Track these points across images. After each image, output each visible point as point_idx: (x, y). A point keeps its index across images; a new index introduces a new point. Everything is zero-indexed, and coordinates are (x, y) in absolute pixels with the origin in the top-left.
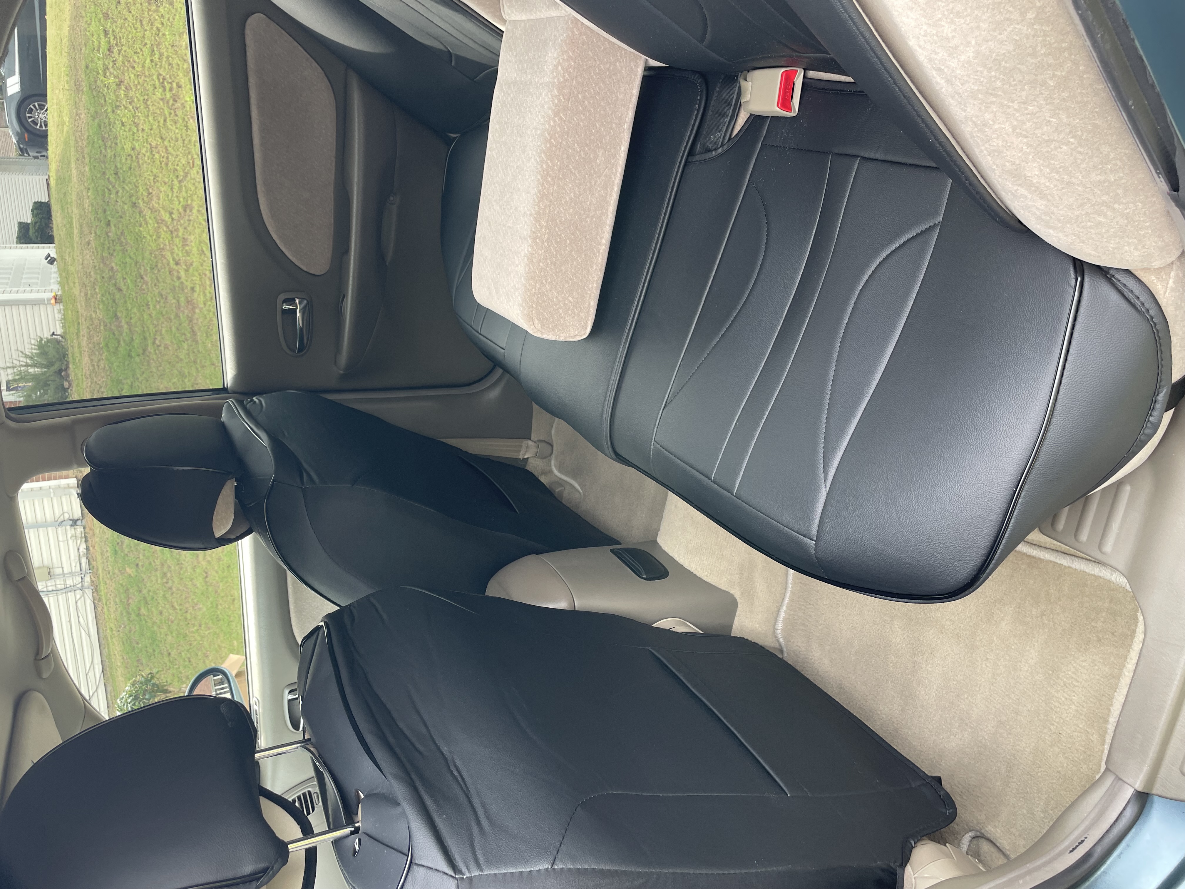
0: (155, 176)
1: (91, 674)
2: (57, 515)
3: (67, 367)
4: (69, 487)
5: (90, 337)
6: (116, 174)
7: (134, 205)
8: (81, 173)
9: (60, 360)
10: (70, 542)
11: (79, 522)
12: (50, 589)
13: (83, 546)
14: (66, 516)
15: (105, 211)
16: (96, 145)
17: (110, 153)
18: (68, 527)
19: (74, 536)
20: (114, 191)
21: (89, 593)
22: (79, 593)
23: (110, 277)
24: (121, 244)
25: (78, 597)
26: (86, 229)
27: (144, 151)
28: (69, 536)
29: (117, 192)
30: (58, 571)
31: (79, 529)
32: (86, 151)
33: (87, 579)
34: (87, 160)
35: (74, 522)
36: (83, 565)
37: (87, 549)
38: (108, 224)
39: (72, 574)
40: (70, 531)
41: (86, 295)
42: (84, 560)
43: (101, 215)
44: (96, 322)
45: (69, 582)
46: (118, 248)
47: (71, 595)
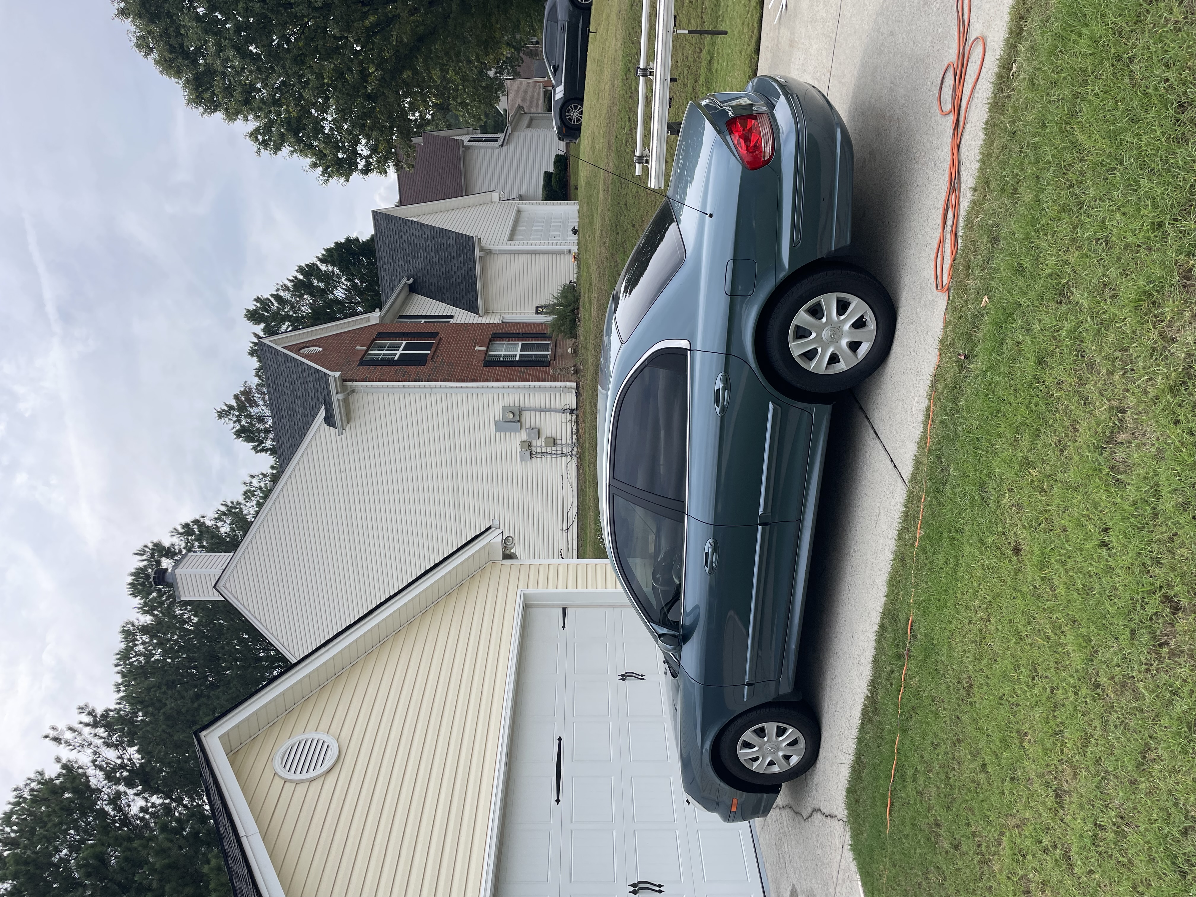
0: (648, 212)
1: (570, 513)
2: (563, 405)
3: (578, 307)
4: (571, 387)
5: (598, 300)
6: (626, 205)
7: (634, 226)
8: (606, 199)
9: (574, 302)
10: (568, 424)
11: (574, 412)
12: (553, 452)
13: (575, 428)
14: (568, 407)
15: (616, 226)
16: (616, 185)
17: (624, 193)
18: (568, 414)
19: (571, 420)
20: (623, 215)
21: (575, 459)
22: (569, 458)
23: (615, 266)
24: (624, 248)
25: (568, 461)
26: (604, 233)
27: (643, 195)
28: (568, 420)
29: (625, 216)
30: (559, 442)
31: (574, 416)
32: (610, 187)
33: (575, 450)
34: (610, 192)
35: (572, 411)
36: (574, 440)
37: (578, 430)
38: (618, 234)
39: (567, 445)
40: (569, 417)
41: (600, 273)
42: (574, 437)
43: (614, 228)
44: (603, 291)
45: (565, 450)
46: (622, 249)
47: (564, 458)
